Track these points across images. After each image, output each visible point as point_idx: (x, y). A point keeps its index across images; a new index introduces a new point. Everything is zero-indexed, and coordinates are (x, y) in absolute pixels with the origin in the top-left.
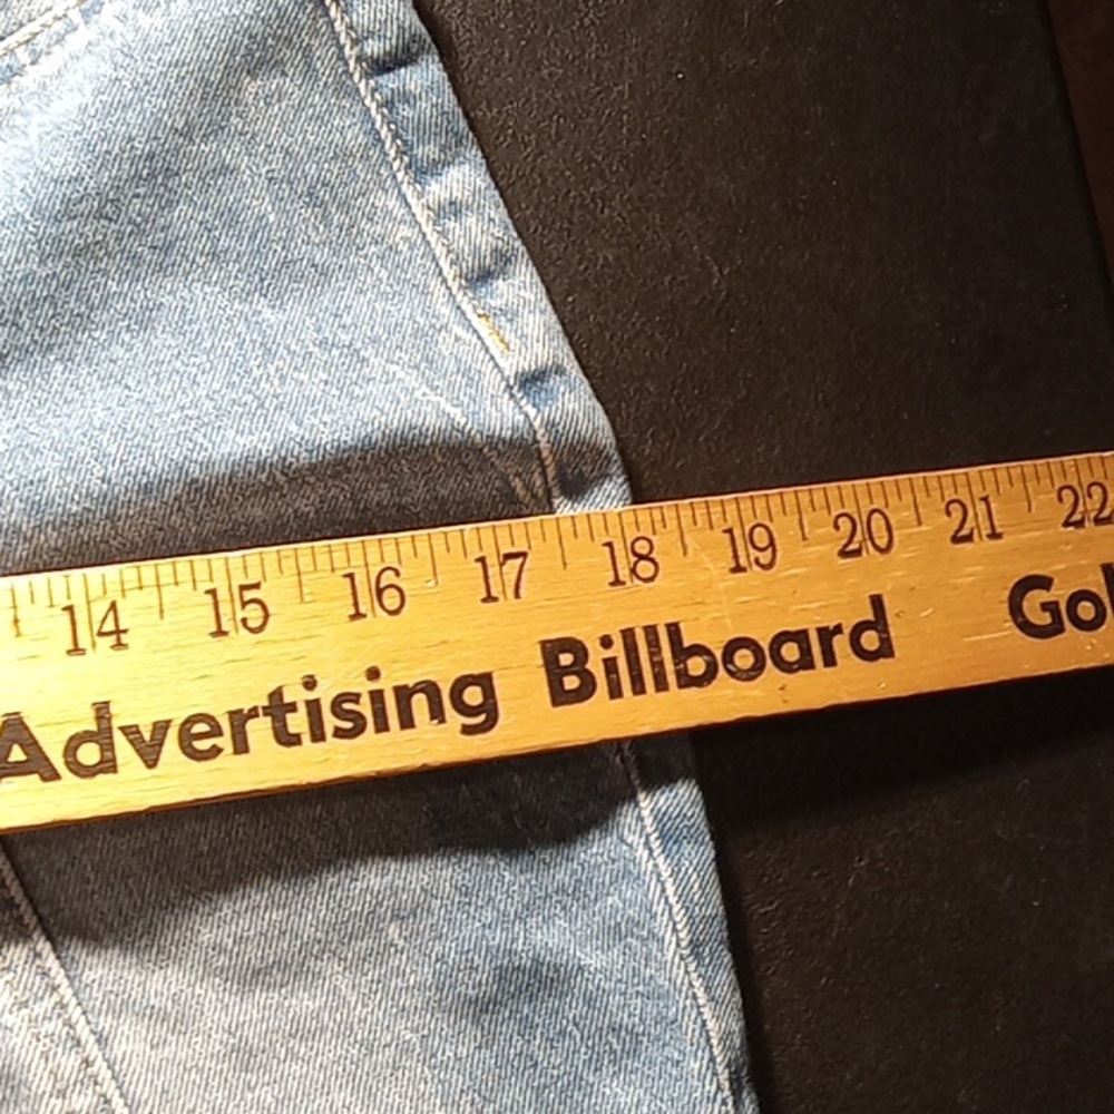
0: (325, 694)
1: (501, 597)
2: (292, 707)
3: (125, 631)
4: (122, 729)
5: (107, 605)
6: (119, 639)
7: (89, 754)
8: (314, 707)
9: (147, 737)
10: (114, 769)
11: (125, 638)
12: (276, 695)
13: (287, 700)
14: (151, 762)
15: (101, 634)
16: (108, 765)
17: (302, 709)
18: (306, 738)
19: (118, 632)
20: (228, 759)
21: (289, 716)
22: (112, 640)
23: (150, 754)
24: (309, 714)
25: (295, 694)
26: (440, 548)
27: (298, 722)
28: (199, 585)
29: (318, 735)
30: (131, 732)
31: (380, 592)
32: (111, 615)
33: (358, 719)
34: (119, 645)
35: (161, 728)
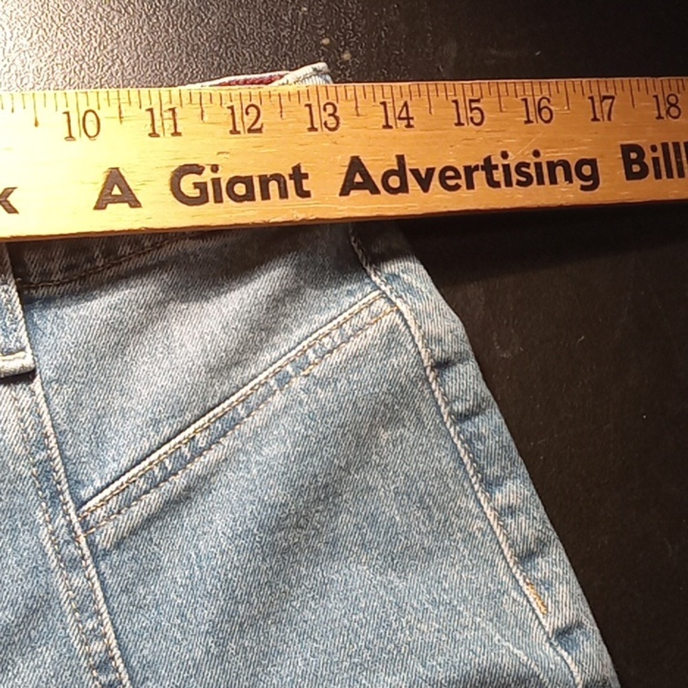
0: (512, 161)
1: (601, 119)
2: (496, 167)
3: (412, 118)
4: (412, 171)
5: (402, 103)
6: (409, 123)
7: (394, 182)
8: (506, 168)
9: (423, 176)
10: (407, 191)
11: (412, 122)
12: (488, 160)
13: (494, 163)
14: (425, 188)
15: (400, 118)
16: (404, 188)
17: (501, 169)
18: (503, 184)
19: (408, 118)
20: (463, 192)
21: (494, 172)
22: (405, 122)
23: (425, 184)
24: (504, 171)
25: (497, 160)
26: (570, 89)
27: (498, 175)
28: (449, 98)
29: (509, 183)
30: (415, 173)
31: (540, 110)
32: (405, 109)
33: (529, 176)
34: (409, 126)
35: (430, 171)
